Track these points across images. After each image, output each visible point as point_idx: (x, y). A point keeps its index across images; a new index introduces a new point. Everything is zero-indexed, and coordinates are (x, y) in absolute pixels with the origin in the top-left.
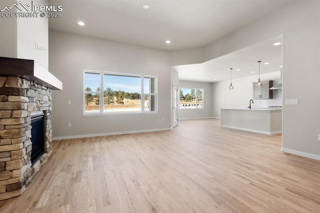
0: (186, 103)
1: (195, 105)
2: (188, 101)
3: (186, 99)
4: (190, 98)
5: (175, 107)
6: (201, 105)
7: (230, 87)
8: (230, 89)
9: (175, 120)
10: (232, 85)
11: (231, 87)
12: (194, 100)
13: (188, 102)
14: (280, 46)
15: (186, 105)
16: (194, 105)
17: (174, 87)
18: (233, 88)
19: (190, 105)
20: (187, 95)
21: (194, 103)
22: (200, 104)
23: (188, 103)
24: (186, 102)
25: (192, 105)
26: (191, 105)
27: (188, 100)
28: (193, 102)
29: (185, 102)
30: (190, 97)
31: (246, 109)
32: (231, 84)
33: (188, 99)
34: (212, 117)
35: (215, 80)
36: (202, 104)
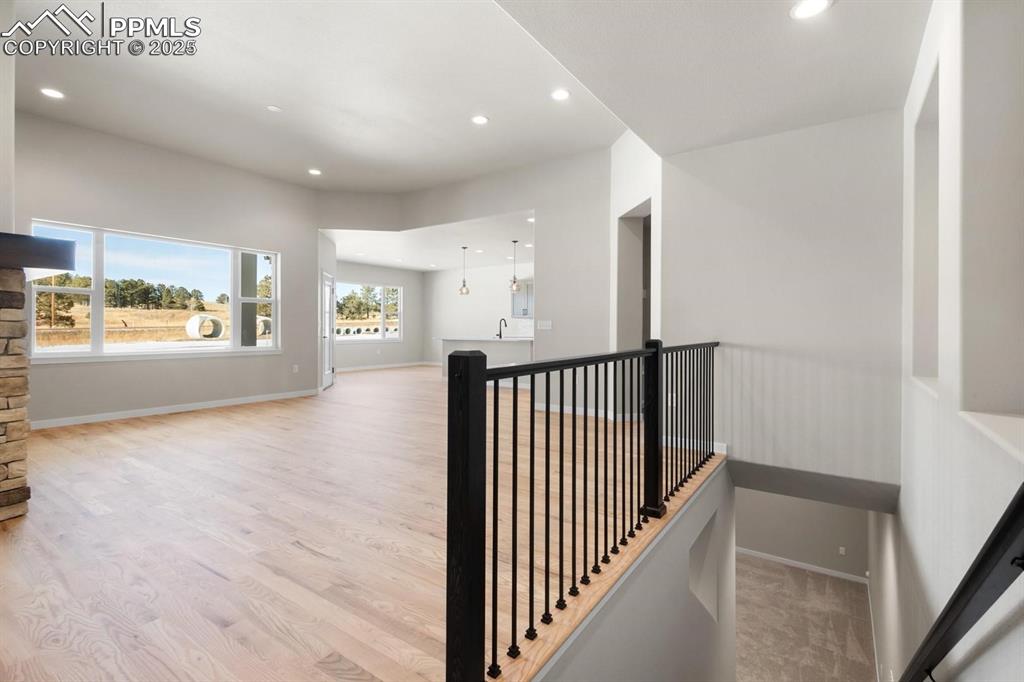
0: (348, 324)
1: (376, 330)
2: (354, 318)
3: (346, 312)
4: (358, 309)
5: (327, 335)
6: (396, 330)
7: (461, 290)
8: (462, 293)
9: (328, 372)
10: (467, 286)
11: (464, 290)
12: (374, 316)
13: (351, 321)
14: (532, 223)
15: (348, 332)
16: (372, 331)
17: (327, 283)
18: (468, 292)
19: (359, 331)
20: (349, 298)
21: (373, 324)
22: (392, 328)
23: (354, 325)
24: (346, 321)
25: (368, 330)
26: (363, 329)
27: (352, 315)
28: (368, 321)
29: (341, 321)
30: (361, 304)
31: (492, 339)
32: (464, 282)
33: (353, 310)
34: (425, 363)
35: (432, 266)
36: (397, 327)
